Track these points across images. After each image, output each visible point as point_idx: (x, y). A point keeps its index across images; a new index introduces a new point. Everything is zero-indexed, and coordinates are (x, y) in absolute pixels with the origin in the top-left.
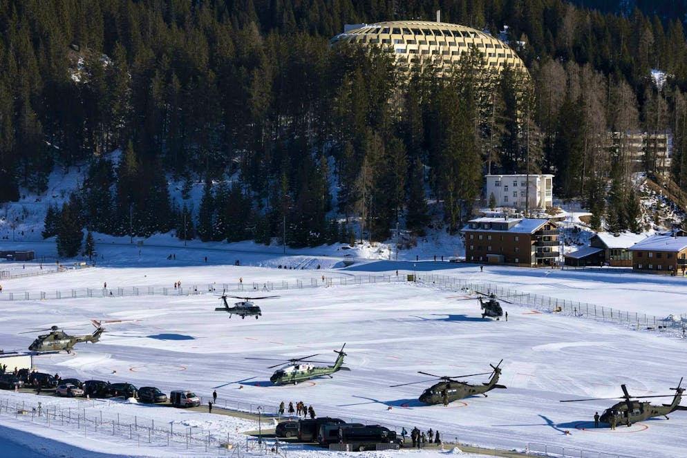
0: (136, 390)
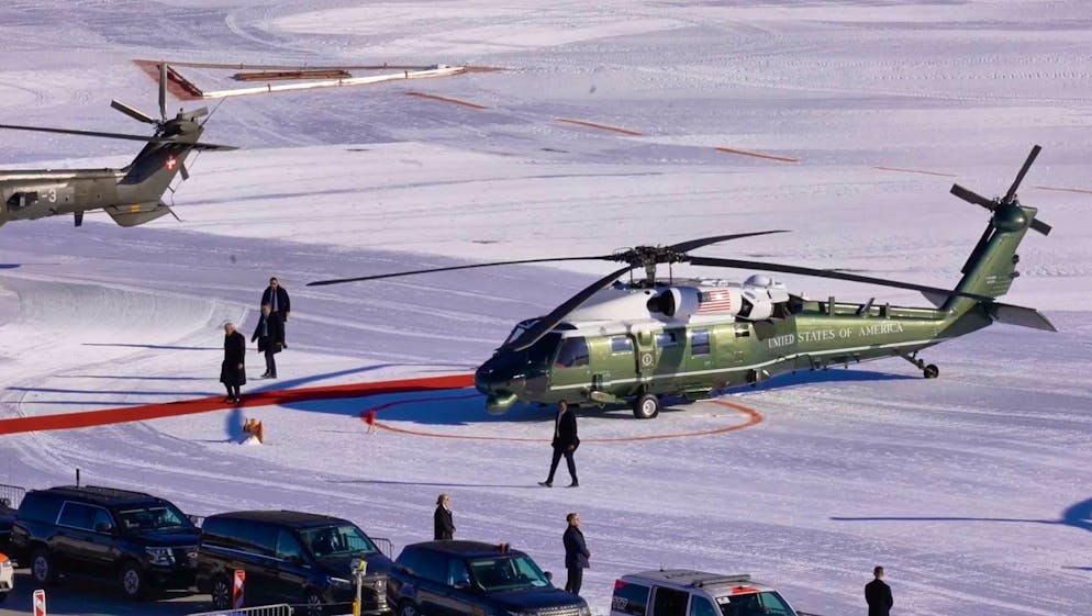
0: (377, 562)
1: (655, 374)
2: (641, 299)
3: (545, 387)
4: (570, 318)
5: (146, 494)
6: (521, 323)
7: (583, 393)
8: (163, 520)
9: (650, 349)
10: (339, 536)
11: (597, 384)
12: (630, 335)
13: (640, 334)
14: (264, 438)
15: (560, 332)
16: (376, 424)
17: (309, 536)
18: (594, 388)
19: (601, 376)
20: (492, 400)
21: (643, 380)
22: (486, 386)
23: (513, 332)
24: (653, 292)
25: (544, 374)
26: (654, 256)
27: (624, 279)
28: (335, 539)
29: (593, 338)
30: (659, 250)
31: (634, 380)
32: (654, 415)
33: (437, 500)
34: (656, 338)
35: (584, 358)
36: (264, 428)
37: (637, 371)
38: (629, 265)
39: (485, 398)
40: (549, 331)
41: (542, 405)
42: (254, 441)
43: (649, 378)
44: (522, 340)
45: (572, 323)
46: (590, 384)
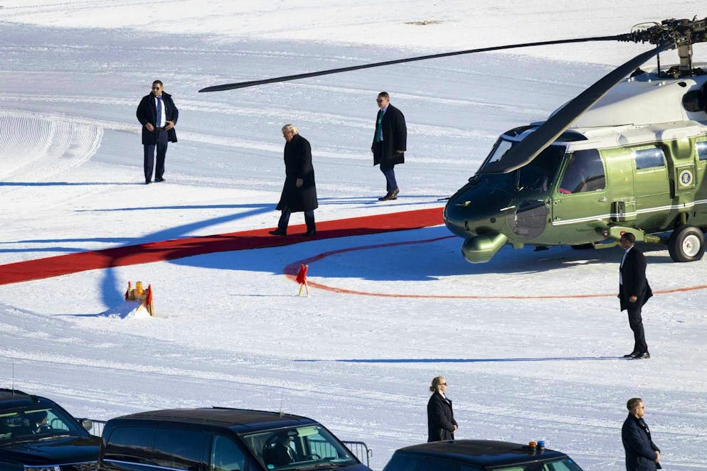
1: (696, 198)
2: (674, 93)
3: (544, 221)
4: (576, 125)
5: (17, 392)
6: (506, 134)
7: (599, 229)
8: (44, 428)
9: (688, 162)
10: (297, 440)
11: (618, 215)
12: (660, 145)
13: (675, 143)
14: (155, 310)
15: (563, 144)
16: (310, 283)
17: (255, 443)
18: (613, 222)
19: (622, 204)
20: (471, 243)
21: (680, 207)
22: (461, 224)
23: (496, 146)
24: (691, 83)
25: (543, 204)
26: (688, 33)
27: (649, 66)
28: (292, 445)
29: (610, 150)
30: (695, 22)
31: (669, 207)
32: (698, 257)
33: (430, 385)
34: (697, 147)
35: (599, 181)
36: (154, 295)
37: (672, 195)
38: (655, 46)
39: (462, 240)
40: (551, 142)
41: (541, 248)
42: (141, 312)
43: (690, 205)
44: (509, 158)
45: (580, 131)
46: (608, 216)
